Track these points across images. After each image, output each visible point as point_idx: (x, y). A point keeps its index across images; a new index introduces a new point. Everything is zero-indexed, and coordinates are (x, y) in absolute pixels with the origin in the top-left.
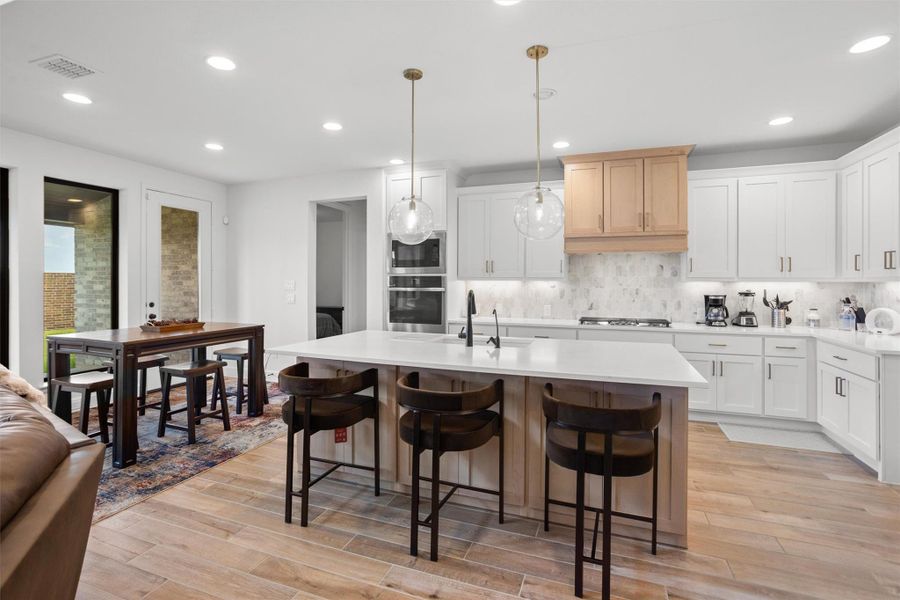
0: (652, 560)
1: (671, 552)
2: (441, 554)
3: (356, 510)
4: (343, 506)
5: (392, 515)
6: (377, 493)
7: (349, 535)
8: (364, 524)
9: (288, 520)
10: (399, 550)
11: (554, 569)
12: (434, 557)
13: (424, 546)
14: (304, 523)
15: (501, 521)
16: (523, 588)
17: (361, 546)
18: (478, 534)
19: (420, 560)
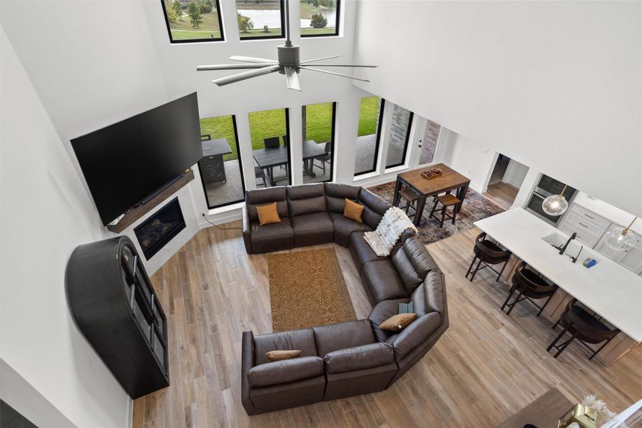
0: (587, 361)
1: (598, 364)
2: (510, 314)
3: (488, 283)
4: (484, 280)
5: (499, 292)
6: (497, 281)
7: (484, 292)
8: (489, 290)
9: (466, 277)
10: (498, 305)
11: (545, 340)
12: (508, 314)
13: (507, 308)
14: (471, 281)
15: (538, 316)
16: (531, 338)
17: (486, 298)
18: (526, 315)
19: (503, 312)
